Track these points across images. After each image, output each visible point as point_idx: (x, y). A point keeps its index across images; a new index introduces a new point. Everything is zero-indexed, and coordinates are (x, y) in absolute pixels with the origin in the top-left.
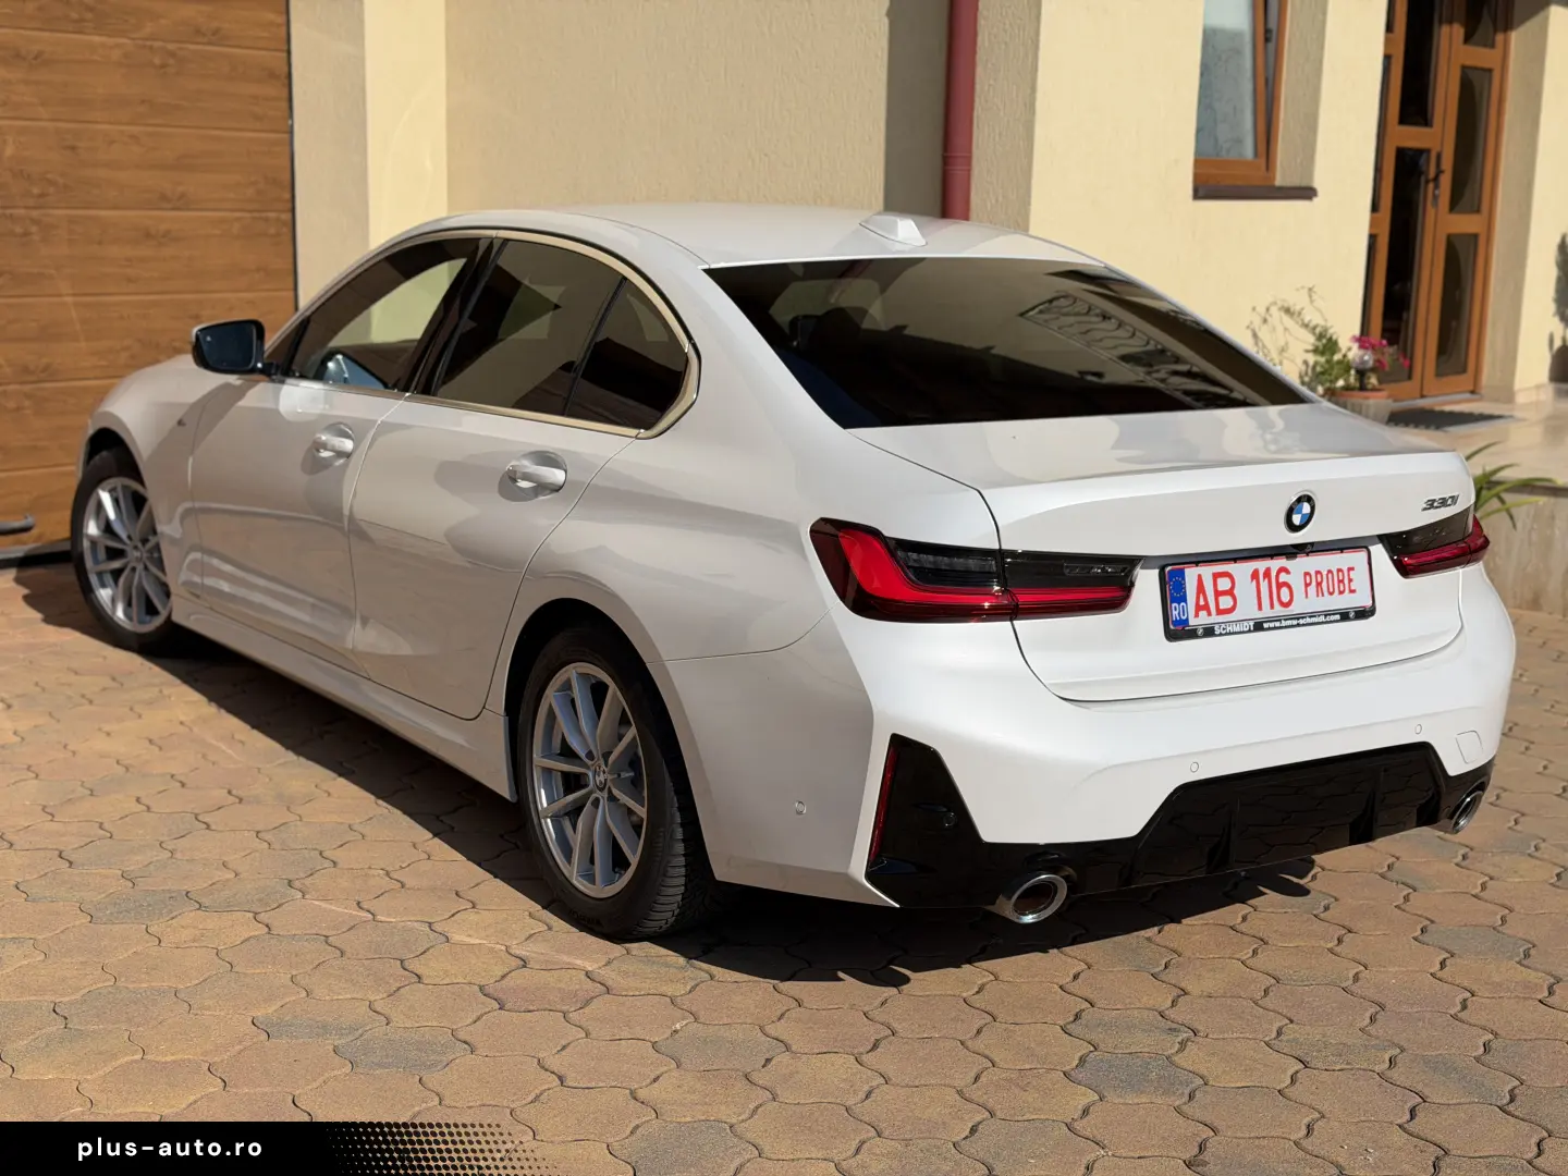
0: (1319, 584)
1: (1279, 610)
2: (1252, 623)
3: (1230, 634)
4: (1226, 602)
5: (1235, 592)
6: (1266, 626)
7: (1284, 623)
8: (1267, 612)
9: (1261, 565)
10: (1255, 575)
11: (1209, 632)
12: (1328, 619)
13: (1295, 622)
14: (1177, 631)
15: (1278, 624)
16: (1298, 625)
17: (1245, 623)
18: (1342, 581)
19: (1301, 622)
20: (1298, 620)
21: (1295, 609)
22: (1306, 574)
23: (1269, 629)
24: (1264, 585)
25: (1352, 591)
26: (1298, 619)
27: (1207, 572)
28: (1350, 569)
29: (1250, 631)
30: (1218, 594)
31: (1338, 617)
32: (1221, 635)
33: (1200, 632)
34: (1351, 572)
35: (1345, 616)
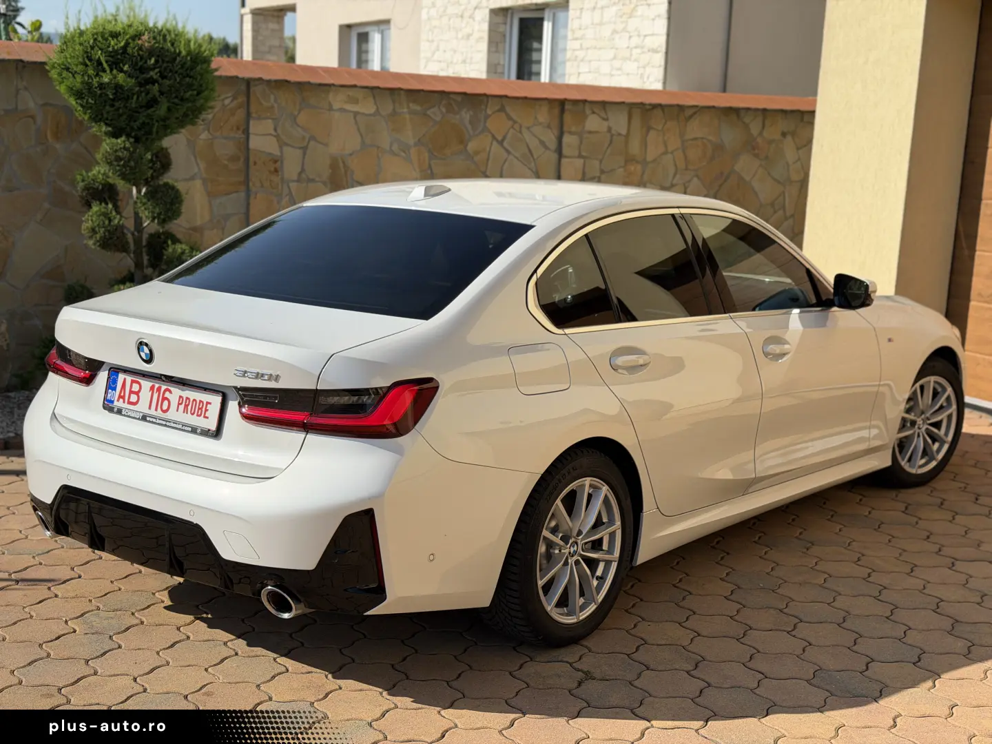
0: (186, 406)
1: (159, 413)
2: (141, 415)
3: (129, 416)
4: (134, 398)
5: (140, 394)
6: (148, 419)
7: (158, 421)
8: (152, 412)
11: (119, 412)
12: (184, 428)
13: (164, 423)
14: (108, 406)
15: (154, 420)
16: (165, 425)
18: (201, 410)
19: (168, 424)
21: (169, 416)
23: (149, 422)
26: (167, 421)
27: (129, 379)
29: (139, 419)
30: (131, 392)
31: (190, 429)
32: (124, 415)
34: (208, 405)
35: (194, 430)
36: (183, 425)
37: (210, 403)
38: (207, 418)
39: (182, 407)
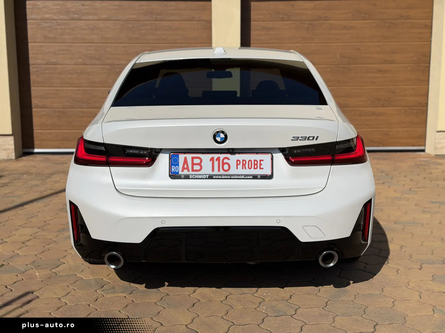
1: (222, 172)
2: (207, 176)
3: (197, 179)
4: (197, 167)
5: (202, 164)
6: (214, 177)
7: (223, 177)
8: (216, 172)
9: (216, 156)
10: (212, 159)
11: (187, 177)
12: (246, 177)
13: (229, 177)
15: (220, 177)
16: (231, 178)
17: (204, 176)
18: (257, 164)
19: (232, 177)
20: (231, 177)
21: (230, 172)
22: (237, 161)
23: (216, 178)
24: (216, 163)
25: (260, 168)
27: (189, 156)
28: (260, 161)
29: (206, 178)
30: (193, 164)
31: (252, 177)
32: (192, 178)
33: (183, 177)
34: (262, 162)
35: (255, 177)
36: (245, 176)
37: (263, 160)
38: (263, 169)
39: (241, 165)
